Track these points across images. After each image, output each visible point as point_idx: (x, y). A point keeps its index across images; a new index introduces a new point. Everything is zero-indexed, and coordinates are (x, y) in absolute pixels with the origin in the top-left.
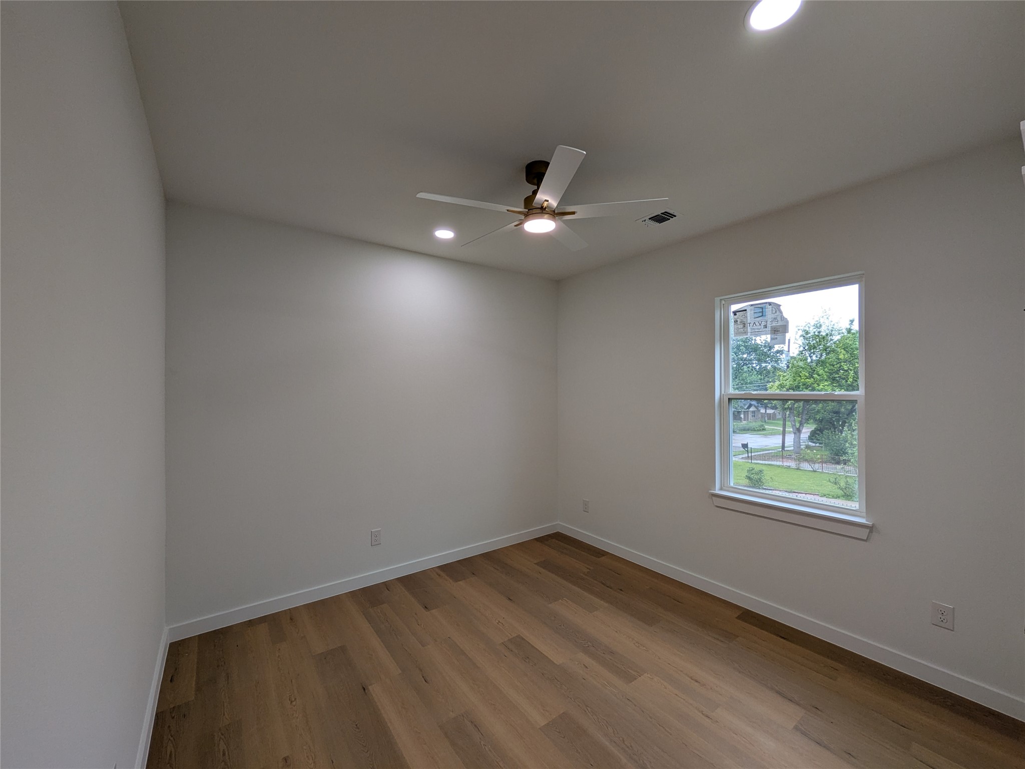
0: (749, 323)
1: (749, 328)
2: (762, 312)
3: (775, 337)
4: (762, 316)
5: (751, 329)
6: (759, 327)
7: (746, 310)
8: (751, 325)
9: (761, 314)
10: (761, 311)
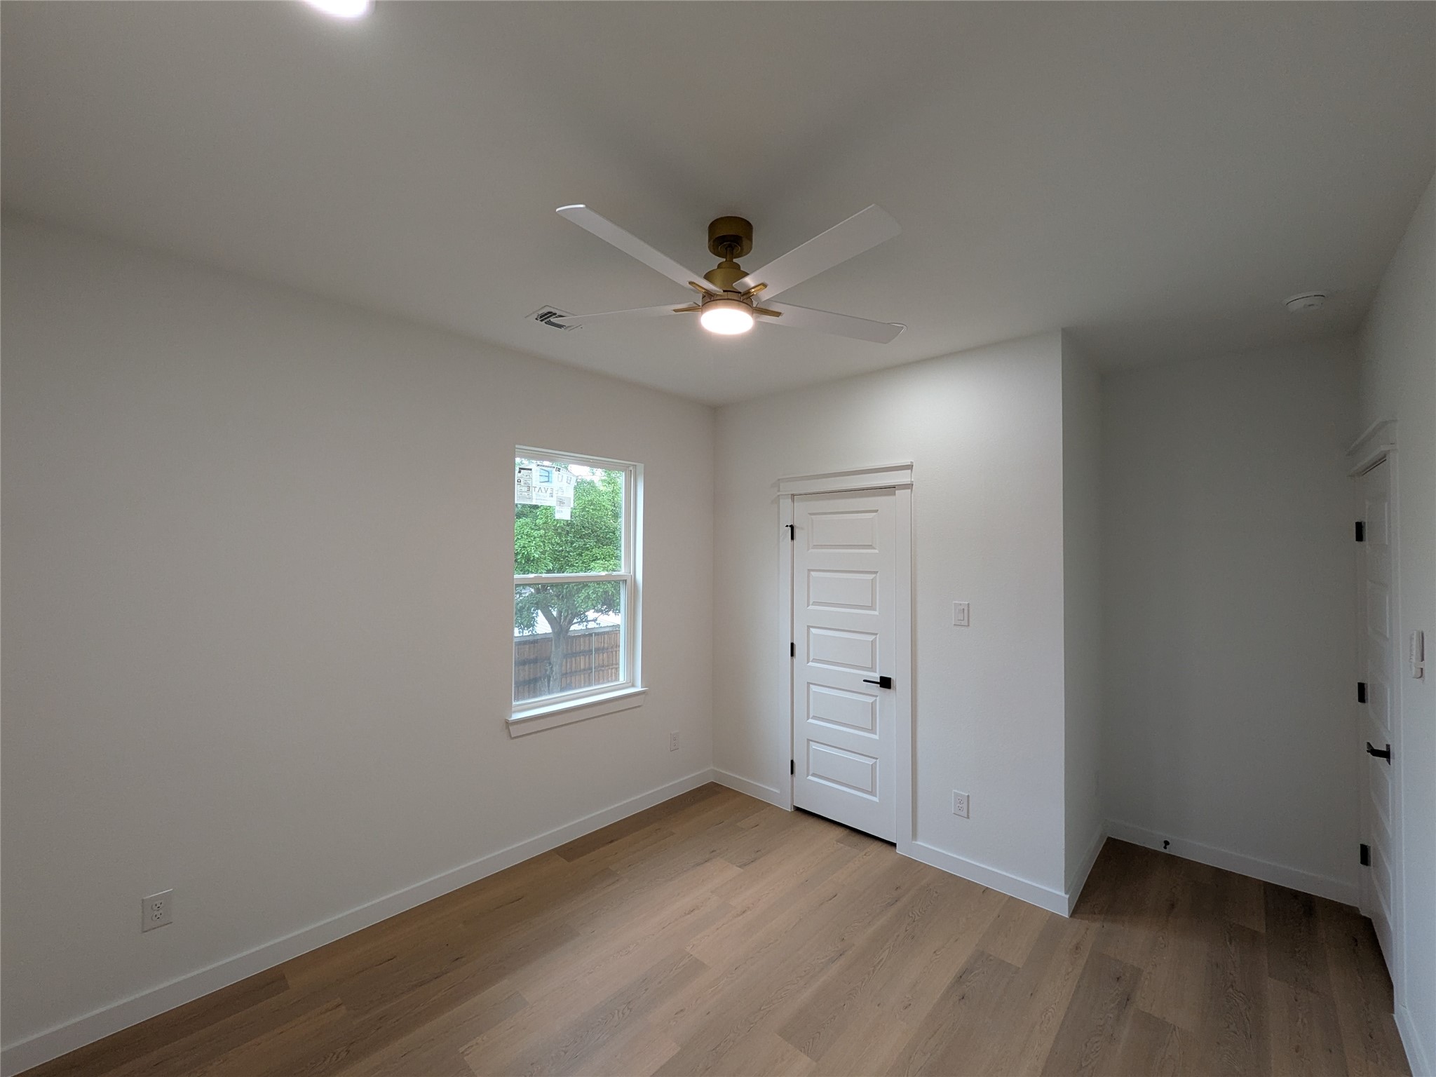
0: (535, 487)
1: (534, 493)
2: (548, 477)
3: (561, 509)
4: (548, 481)
5: (536, 495)
6: (545, 494)
7: (531, 470)
8: (537, 489)
9: (547, 480)
10: (547, 475)
